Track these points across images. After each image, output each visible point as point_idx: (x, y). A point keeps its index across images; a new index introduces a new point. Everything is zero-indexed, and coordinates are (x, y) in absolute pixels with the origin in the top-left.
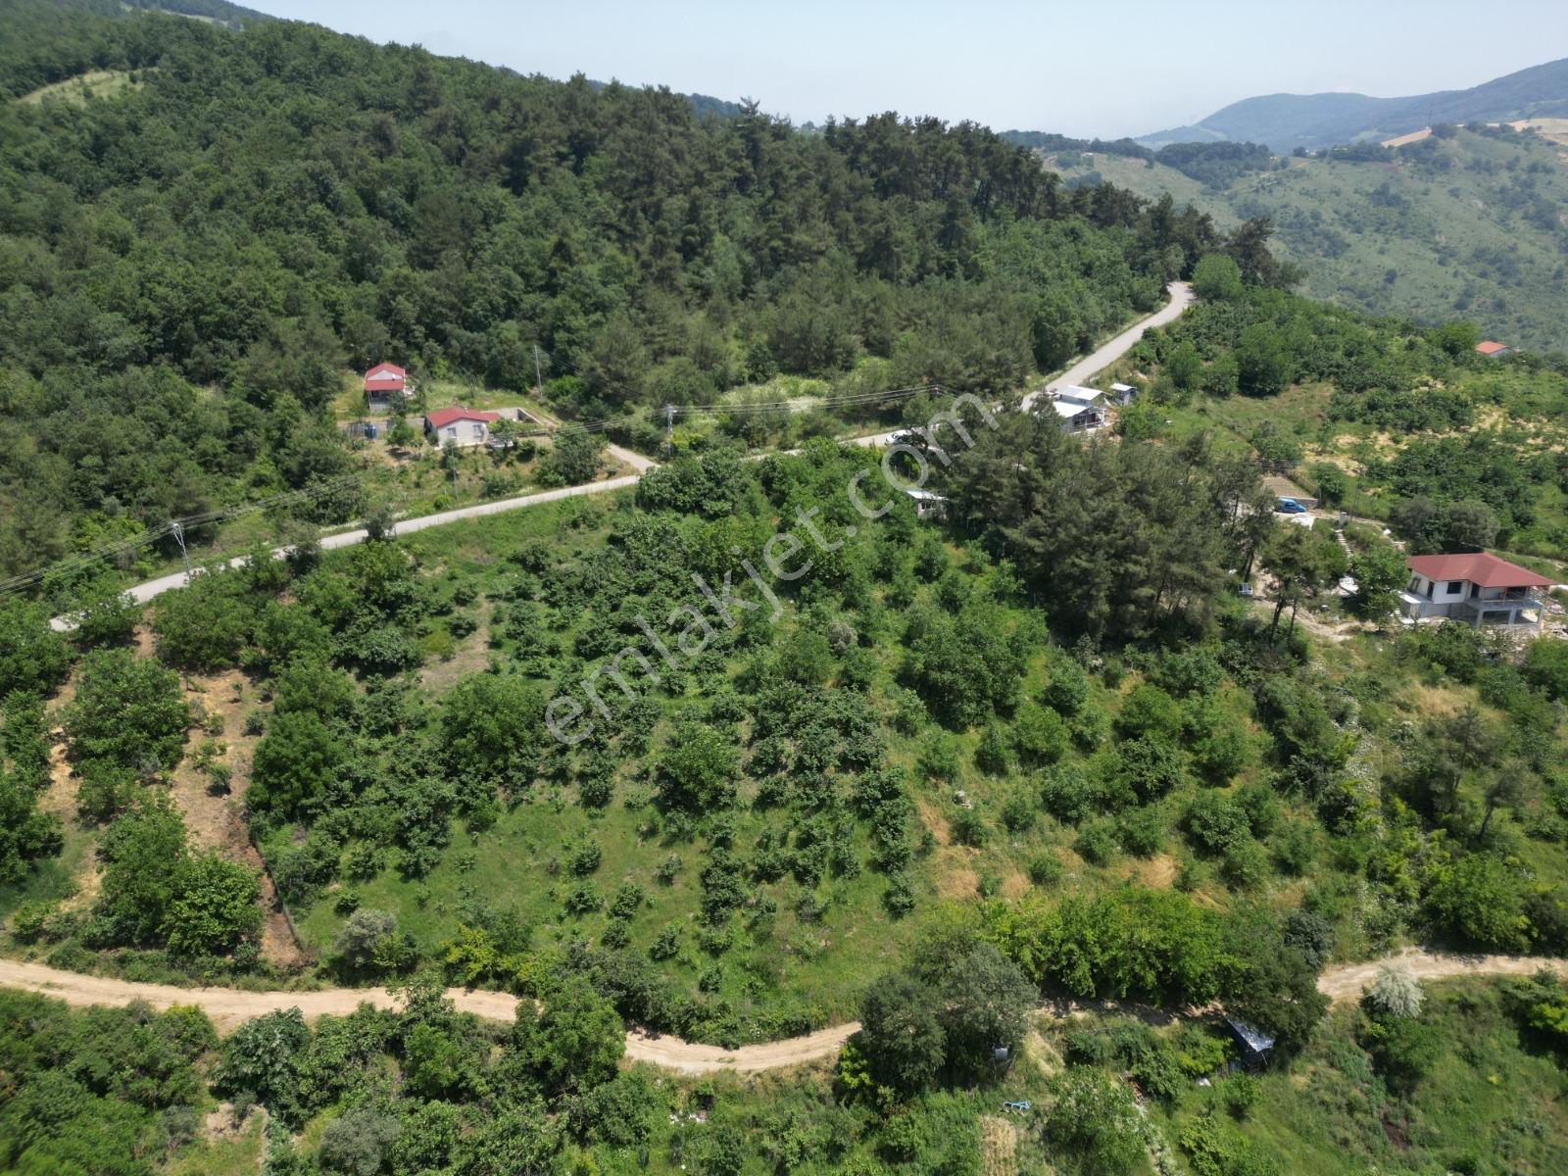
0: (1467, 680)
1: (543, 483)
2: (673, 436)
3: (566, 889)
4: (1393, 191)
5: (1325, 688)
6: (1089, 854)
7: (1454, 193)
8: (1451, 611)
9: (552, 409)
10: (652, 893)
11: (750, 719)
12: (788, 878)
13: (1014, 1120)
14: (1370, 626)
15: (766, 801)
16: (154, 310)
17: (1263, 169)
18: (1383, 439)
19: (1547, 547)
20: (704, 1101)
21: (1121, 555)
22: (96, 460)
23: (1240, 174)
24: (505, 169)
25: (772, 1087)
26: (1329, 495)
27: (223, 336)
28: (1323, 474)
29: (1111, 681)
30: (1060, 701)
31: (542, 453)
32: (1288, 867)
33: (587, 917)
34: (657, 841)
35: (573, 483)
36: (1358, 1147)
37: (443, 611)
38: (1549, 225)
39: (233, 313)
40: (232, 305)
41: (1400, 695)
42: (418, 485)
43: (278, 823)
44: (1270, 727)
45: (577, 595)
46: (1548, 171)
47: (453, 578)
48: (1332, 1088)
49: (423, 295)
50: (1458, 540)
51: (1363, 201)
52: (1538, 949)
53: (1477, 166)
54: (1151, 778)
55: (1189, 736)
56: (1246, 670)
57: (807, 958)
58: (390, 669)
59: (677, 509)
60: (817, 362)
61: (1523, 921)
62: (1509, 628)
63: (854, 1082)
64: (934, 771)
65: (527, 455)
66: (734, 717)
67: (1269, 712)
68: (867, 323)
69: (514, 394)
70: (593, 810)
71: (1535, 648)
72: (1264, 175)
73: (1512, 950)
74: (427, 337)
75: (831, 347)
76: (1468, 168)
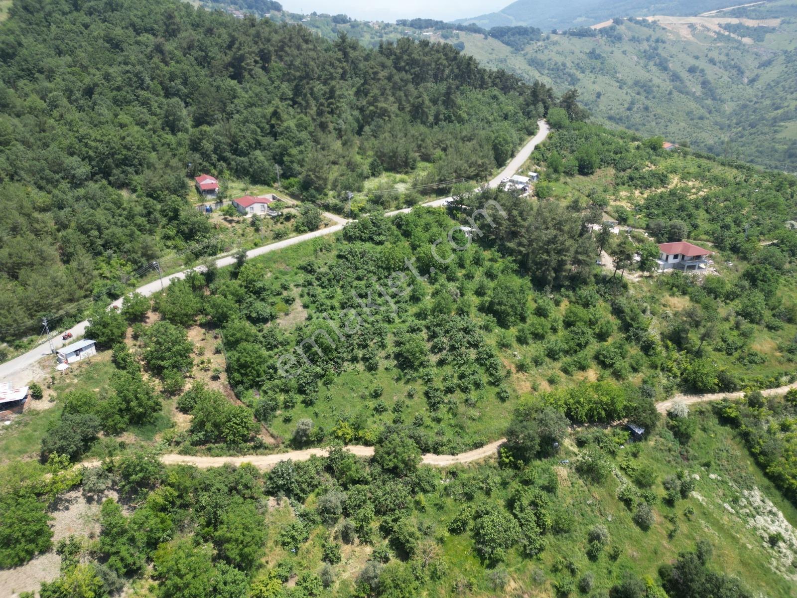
0: (684, 293)
1: (298, 230)
2: (349, 206)
3: (372, 404)
4: (597, 52)
5: (636, 300)
6: (565, 371)
7: (624, 53)
8: (675, 266)
9: (287, 194)
10: (408, 402)
11: (425, 331)
12: (458, 391)
13: (564, 467)
14: (646, 274)
15: (441, 363)
16: (91, 153)
17: (538, 40)
18: (637, 193)
19: (705, 237)
20: (453, 474)
21: (559, 252)
22: (96, 233)
23: (528, 43)
24: (231, 69)
25: (477, 466)
26: (622, 220)
27: (126, 165)
28: (618, 210)
29: (557, 303)
30: (541, 312)
31: (295, 217)
32: (635, 370)
33: (384, 413)
34: (402, 382)
35: (312, 230)
36: (673, 463)
37: (279, 294)
38: (665, 69)
39: (130, 153)
40: (129, 149)
41: (663, 301)
42: (243, 235)
43: (247, 389)
44: (619, 318)
45: (333, 282)
46: (663, 42)
47: (277, 278)
48: (663, 444)
49: (213, 139)
50: (674, 237)
51: (584, 57)
52: (722, 390)
53: (633, 39)
54: (583, 341)
55: (591, 323)
56: (607, 296)
57: (474, 420)
58: (265, 321)
59: (362, 240)
60: (400, 166)
61: (716, 381)
62: (697, 272)
63: (507, 461)
64: (503, 345)
65: (288, 218)
66: (419, 330)
67: (618, 311)
68: (419, 146)
69: (266, 187)
70: (373, 372)
71: (708, 279)
72: (539, 43)
73: (713, 391)
74: (219, 160)
75: (407, 159)
76: (630, 40)
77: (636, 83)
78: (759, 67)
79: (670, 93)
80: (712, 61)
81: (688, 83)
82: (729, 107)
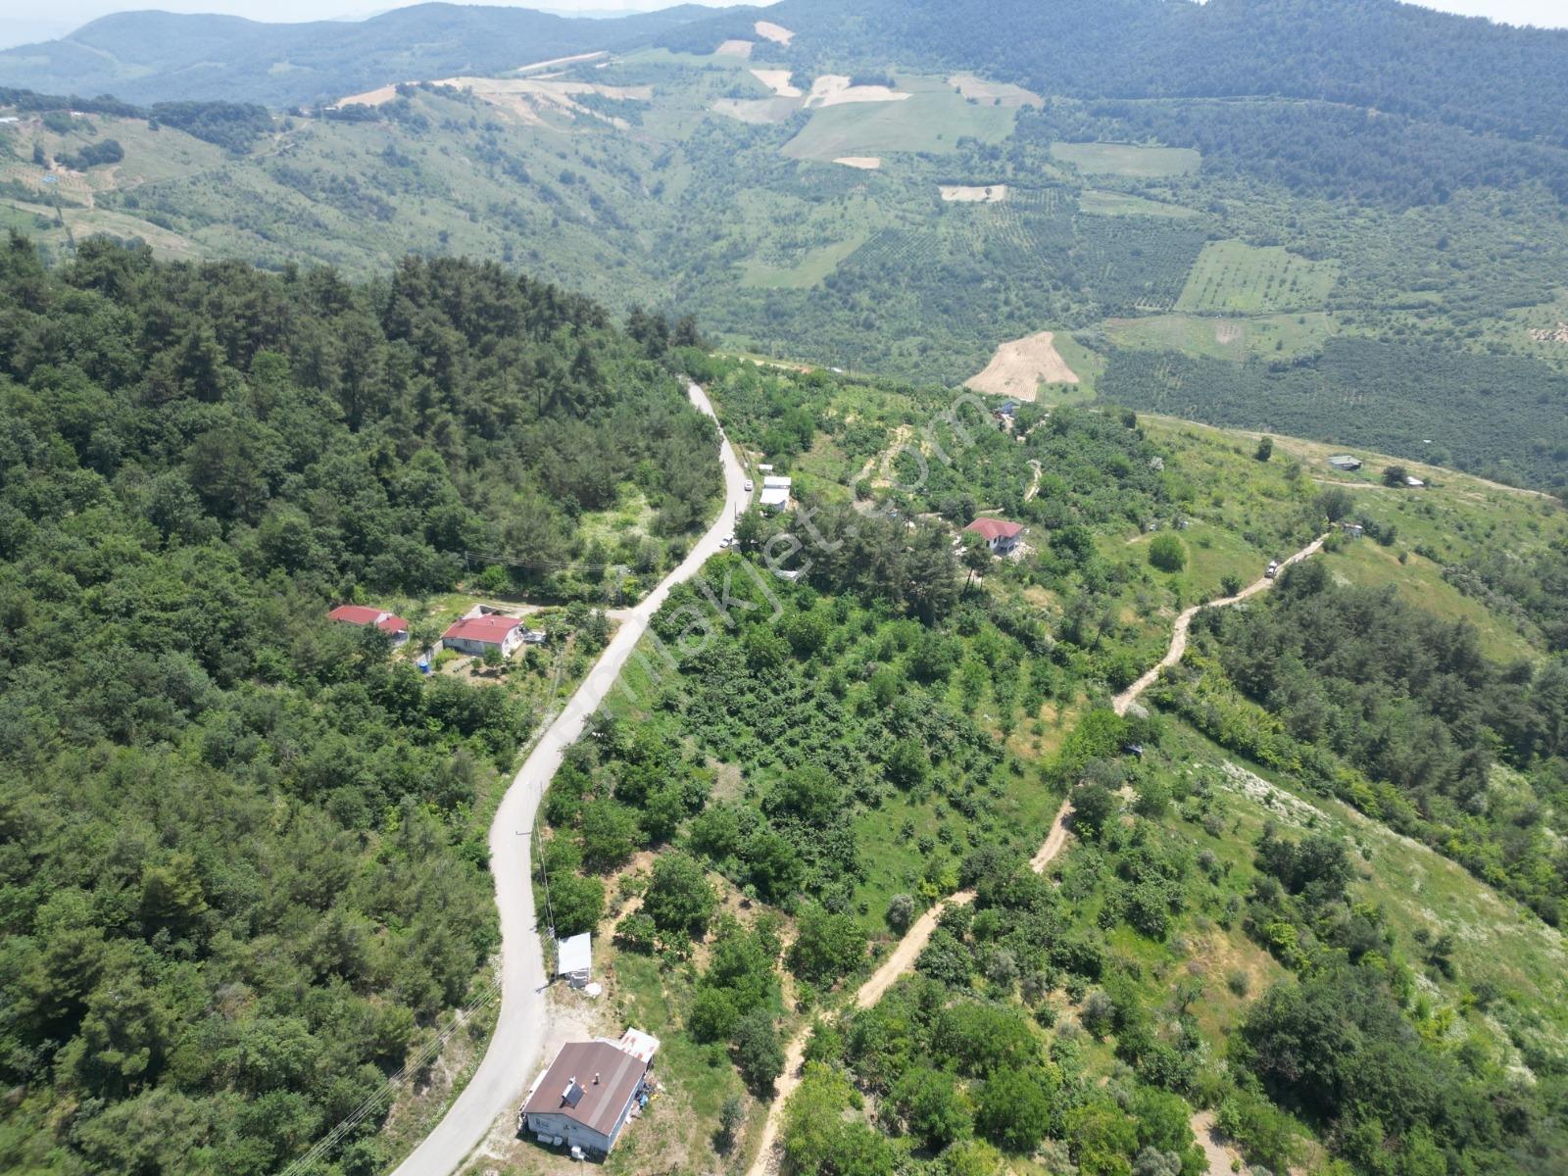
0: (1032, 582)
1: (591, 652)
4: (399, 152)
5: (1007, 606)
6: (1031, 715)
7: (444, 150)
10: (945, 823)
12: (977, 786)
17: (272, 130)
23: (254, 137)
25: (1067, 856)
33: (935, 849)
34: (919, 804)
35: (605, 644)
38: (524, 179)
41: (1026, 598)
42: (530, 690)
44: (1011, 633)
46: (500, 130)
51: (379, 162)
53: (449, 125)
57: (1016, 810)
63: (1089, 834)
67: (1004, 626)
70: (882, 807)
71: (1033, 558)
72: (278, 137)
73: (1133, 681)
76: (443, 127)
77: (493, 209)
78: (655, 169)
79: (555, 224)
80: (587, 161)
81: (569, 202)
82: (645, 240)
